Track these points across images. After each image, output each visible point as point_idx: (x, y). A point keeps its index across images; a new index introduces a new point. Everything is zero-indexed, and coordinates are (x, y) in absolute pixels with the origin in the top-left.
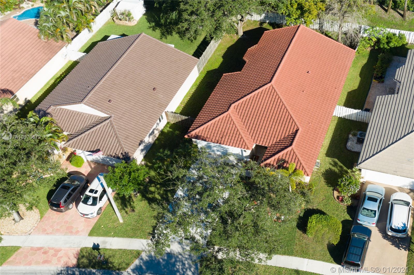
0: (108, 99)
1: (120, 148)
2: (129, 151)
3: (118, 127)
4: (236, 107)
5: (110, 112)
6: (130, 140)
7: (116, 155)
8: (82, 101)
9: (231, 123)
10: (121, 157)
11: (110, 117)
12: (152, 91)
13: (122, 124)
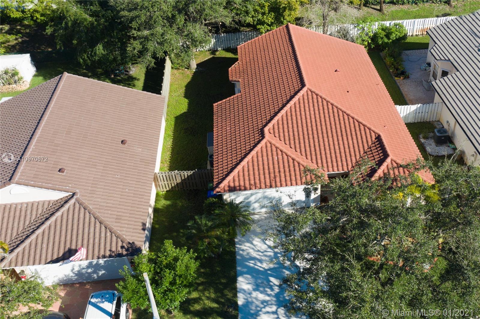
0: (56, 168)
1: (114, 238)
2: (133, 238)
3: (94, 206)
4: (272, 131)
5: (69, 187)
6: (126, 222)
7: (113, 252)
8: (10, 180)
9: (277, 153)
10: (125, 253)
11: (74, 194)
12: (121, 145)
13: (99, 200)
